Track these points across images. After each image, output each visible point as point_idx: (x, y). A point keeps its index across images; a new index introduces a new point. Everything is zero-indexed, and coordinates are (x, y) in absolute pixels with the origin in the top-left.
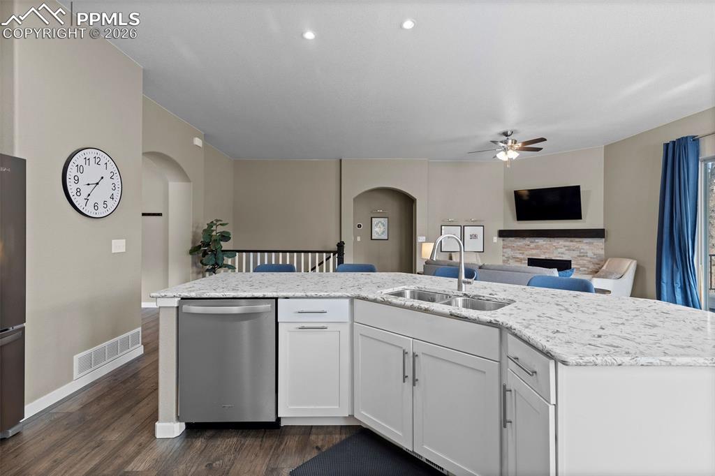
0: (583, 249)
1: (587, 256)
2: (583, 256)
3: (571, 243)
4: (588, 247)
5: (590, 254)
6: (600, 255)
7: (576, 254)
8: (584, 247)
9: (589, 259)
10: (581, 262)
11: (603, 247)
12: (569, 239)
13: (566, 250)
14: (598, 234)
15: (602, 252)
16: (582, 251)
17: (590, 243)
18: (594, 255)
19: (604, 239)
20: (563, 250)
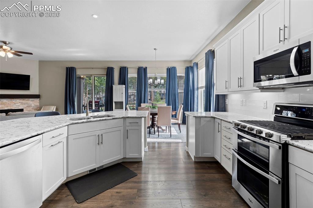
0: (30, 103)
1: (31, 106)
2: (30, 106)
3: (23, 101)
4: (31, 102)
5: (33, 105)
6: (37, 105)
7: (25, 106)
8: (30, 102)
9: (32, 107)
10: (28, 109)
11: (39, 102)
12: (23, 99)
13: (20, 104)
14: (37, 96)
15: (38, 104)
16: (29, 104)
17: (33, 101)
18: (35, 105)
19: (39, 99)
20: (19, 104)
